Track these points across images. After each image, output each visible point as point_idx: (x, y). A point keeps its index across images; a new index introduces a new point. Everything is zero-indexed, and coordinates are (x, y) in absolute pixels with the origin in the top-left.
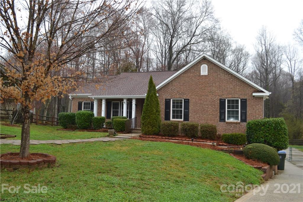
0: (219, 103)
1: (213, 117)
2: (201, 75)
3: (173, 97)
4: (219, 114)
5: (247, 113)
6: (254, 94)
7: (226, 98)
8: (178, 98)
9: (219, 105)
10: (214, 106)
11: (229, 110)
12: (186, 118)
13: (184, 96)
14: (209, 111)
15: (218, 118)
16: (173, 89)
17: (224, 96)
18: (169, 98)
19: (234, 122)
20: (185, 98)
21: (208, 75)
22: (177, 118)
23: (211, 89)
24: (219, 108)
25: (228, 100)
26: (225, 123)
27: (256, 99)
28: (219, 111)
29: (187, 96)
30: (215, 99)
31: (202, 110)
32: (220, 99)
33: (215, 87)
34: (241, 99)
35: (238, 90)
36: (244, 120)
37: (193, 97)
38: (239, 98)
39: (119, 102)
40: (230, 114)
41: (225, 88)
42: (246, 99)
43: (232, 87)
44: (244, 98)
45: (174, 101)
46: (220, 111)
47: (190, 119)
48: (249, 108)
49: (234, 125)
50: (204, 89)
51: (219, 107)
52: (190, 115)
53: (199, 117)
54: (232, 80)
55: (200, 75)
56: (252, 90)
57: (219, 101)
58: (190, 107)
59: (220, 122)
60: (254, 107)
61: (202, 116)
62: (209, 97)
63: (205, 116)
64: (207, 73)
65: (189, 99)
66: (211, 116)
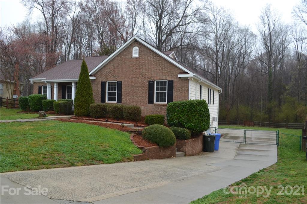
0: (148, 85)
1: (143, 99)
2: (133, 57)
3: (108, 80)
4: (148, 96)
5: (174, 95)
6: (179, 76)
7: (155, 80)
8: (112, 81)
10: (143, 88)
11: (158, 92)
12: (119, 101)
13: (117, 78)
14: (139, 93)
15: (147, 100)
16: (108, 72)
17: (153, 78)
18: (105, 81)
19: (161, 104)
20: (118, 81)
21: (139, 57)
22: (112, 100)
23: (141, 71)
24: (148, 90)
25: (157, 82)
26: (153, 104)
27: (182, 81)
28: (148, 93)
29: (120, 78)
30: (144, 81)
31: (133, 92)
32: (149, 81)
33: (144, 69)
34: (168, 81)
35: (165, 71)
37: (125, 79)
38: (166, 80)
40: (159, 96)
41: (154, 70)
42: (173, 81)
43: (160, 69)
44: (171, 80)
45: (109, 84)
46: (149, 93)
47: (122, 101)
48: (175, 90)
49: (161, 106)
50: (135, 72)
51: (148, 88)
52: (122, 98)
53: (130, 99)
54: (160, 61)
55: (132, 57)
56: (179, 71)
57: (148, 83)
58: (122, 89)
59: (149, 104)
60: (180, 88)
61: (133, 98)
62: (139, 79)
63: (135, 98)
64: (138, 55)
65: (121, 82)
66: (141, 98)
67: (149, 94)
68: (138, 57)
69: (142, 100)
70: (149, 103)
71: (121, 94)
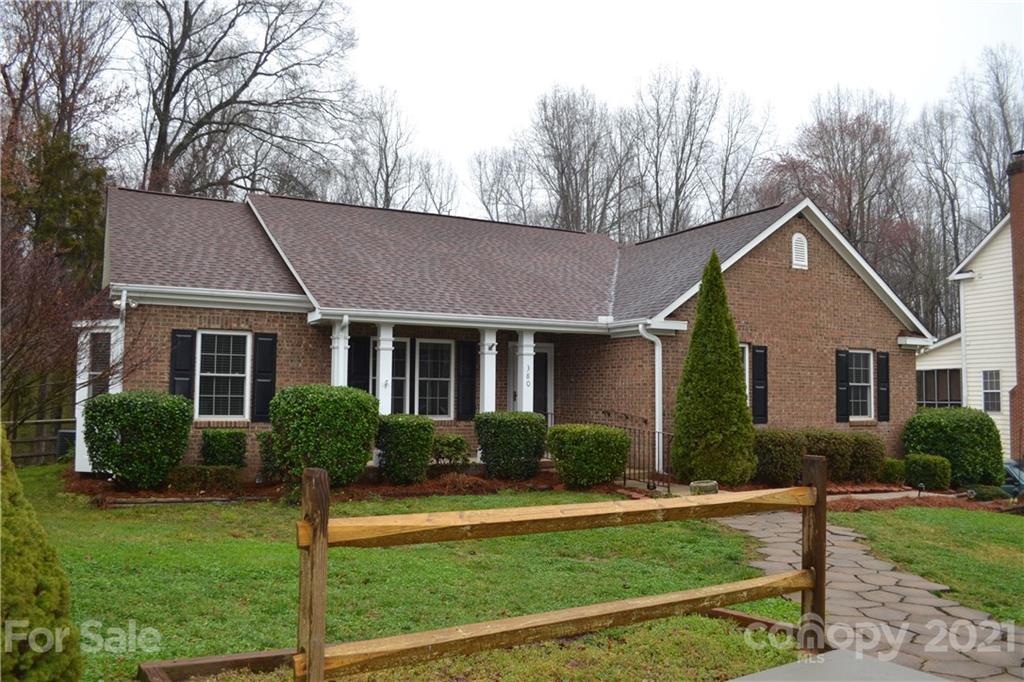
0: (834, 362)
1: (822, 407)
2: (794, 267)
4: (835, 397)
5: (890, 394)
6: (902, 341)
7: (849, 349)
9: (834, 369)
10: (823, 374)
11: (851, 384)
12: (760, 413)
13: (752, 334)
14: (814, 387)
15: (833, 411)
17: (844, 343)
19: (864, 422)
20: (754, 343)
21: (810, 269)
23: (816, 317)
24: (835, 379)
26: (848, 424)
27: (904, 356)
28: (834, 390)
29: (761, 335)
30: (825, 351)
31: (798, 385)
32: (837, 352)
33: (824, 312)
34: (875, 354)
35: (871, 325)
36: (883, 414)
37: (775, 340)
38: (869, 349)
39: (407, 340)
41: (846, 317)
42: (887, 354)
43: (860, 315)
44: (883, 350)
46: (837, 390)
47: (770, 417)
48: (893, 380)
49: (865, 430)
50: (802, 317)
51: (835, 373)
52: (769, 403)
53: (790, 410)
54: (859, 293)
55: (791, 267)
56: (897, 328)
57: (834, 358)
58: (769, 375)
59: (837, 424)
60: (900, 376)
61: (797, 405)
62: (813, 343)
63: (804, 404)
64: (806, 264)
65: (765, 348)
66: (818, 403)
67: (838, 392)
68: (806, 268)
69: (822, 410)
70: (838, 421)
71: (766, 389)
